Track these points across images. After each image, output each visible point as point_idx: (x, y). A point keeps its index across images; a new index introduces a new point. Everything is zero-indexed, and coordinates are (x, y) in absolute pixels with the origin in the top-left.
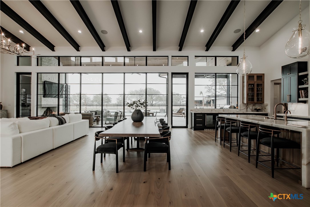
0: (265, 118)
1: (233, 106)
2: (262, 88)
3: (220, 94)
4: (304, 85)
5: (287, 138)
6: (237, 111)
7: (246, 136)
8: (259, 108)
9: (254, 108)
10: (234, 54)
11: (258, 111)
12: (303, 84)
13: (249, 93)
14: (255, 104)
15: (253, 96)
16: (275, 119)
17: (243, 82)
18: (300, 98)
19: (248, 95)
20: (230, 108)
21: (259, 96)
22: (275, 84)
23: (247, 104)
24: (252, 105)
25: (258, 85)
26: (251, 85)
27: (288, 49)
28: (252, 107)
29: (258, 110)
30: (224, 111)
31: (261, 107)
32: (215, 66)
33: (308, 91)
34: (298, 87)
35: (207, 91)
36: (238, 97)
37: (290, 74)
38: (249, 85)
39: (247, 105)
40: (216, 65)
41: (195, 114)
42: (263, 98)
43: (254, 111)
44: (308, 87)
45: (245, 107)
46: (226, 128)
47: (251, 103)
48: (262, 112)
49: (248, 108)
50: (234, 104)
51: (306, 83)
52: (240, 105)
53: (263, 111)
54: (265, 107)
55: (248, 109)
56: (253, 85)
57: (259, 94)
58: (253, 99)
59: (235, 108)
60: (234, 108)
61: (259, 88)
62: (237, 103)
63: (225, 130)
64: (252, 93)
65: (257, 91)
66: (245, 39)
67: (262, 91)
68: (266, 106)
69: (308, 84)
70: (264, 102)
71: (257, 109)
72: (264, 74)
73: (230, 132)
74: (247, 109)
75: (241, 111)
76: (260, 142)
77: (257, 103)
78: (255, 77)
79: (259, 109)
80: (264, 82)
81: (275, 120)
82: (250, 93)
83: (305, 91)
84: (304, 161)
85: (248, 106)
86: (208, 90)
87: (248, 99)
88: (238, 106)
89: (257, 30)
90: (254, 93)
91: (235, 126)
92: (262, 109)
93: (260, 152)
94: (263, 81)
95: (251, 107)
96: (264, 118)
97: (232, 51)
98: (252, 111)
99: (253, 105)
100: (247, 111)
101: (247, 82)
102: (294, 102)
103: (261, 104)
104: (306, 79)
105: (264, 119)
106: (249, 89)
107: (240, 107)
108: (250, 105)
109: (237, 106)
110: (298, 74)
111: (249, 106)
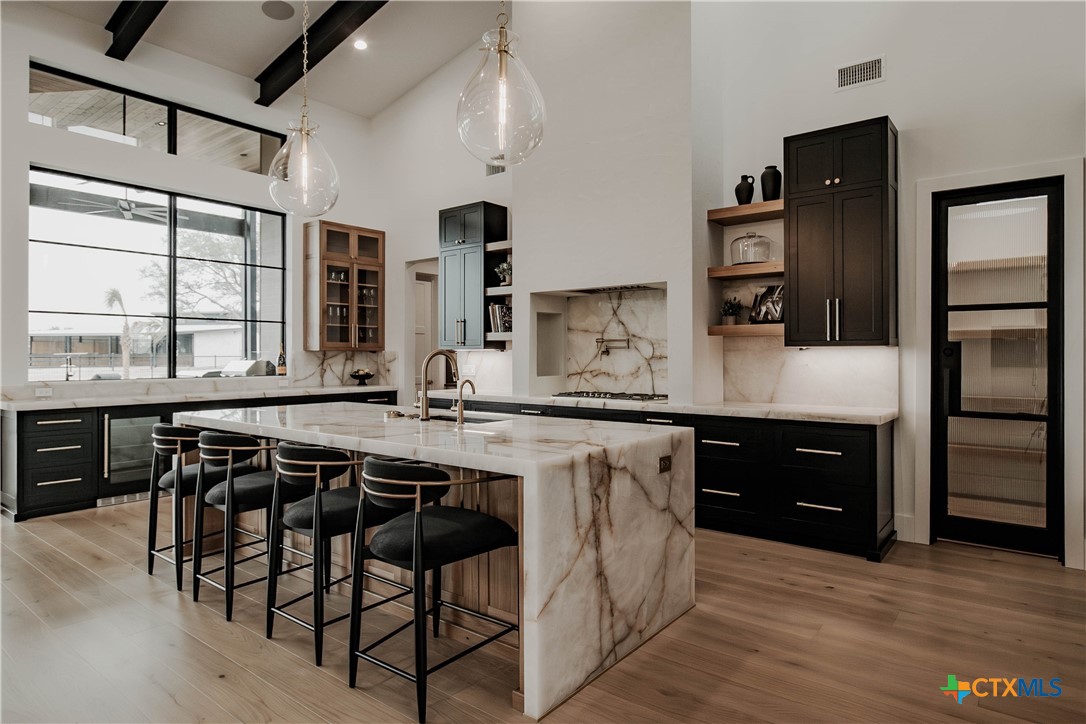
0: (389, 417)
1: (264, 365)
2: (376, 289)
3: (221, 310)
4: (499, 286)
5: (468, 506)
6: (282, 388)
7: (304, 523)
8: (367, 371)
9: (349, 369)
10: (266, 118)
11: (365, 384)
12: (497, 284)
13: (329, 306)
14: (353, 356)
15: (345, 319)
16: (422, 420)
17: (307, 257)
18: (491, 331)
19: (324, 312)
20: (252, 372)
21: (368, 320)
22: (421, 277)
23: (324, 355)
24: (341, 358)
25: (362, 275)
26: (338, 271)
27: (466, 118)
28: (341, 368)
29: (362, 379)
30: (216, 390)
31: (375, 368)
32: (170, 152)
33: (510, 309)
34: (485, 292)
35: (152, 291)
36: (283, 323)
37: (464, 242)
38: (330, 269)
39: (322, 356)
40: (172, 148)
41: (21, 415)
42: (380, 332)
43: (349, 382)
44: (510, 296)
45: (313, 367)
46: (206, 488)
47: (340, 350)
48: (378, 384)
49: (328, 370)
50: (269, 352)
51: (504, 280)
52: (294, 360)
53: (382, 381)
54: (387, 365)
55: (328, 375)
56: (346, 272)
57: (369, 313)
58: (344, 335)
59: (271, 371)
60: (268, 374)
61: (365, 287)
62: (279, 351)
63: (202, 504)
64: (342, 307)
65: (361, 298)
66: (309, 67)
67: (376, 302)
68: (390, 362)
69: (510, 285)
70: (382, 348)
71: (361, 373)
72: (383, 233)
73: (224, 508)
74: (322, 376)
75: (298, 384)
76: (368, 548)
77: (360, 351)
78: (354, 241)
79: (368, 376)
80: (383, 266)
81: (425, 423)
82: (334, 307)
83: (502, 308)
84: (531, 604)
85: (325, 365)
86: (156, 284)
87: (328, 333)
88: (284, 364)
89: (359, 43)
90: (347, 307)
91: (256, 469)
92: (378, 371)
93: (368, 581)
94: (381, 261)
95: (338, 367)
96: (385, 415)
97: (257, 102)
98: (343, 384)
99: (347, 360)
100: (323, 385)
101: (323, 258)
102: (475, 346)
103: (374, 352)
104: (505, 266)
105: (385, 419)
106: (329, 289)
107: (295, 368)
108: (334, 359)
109: (283, 362)
110: (485, 248)
111: (330, 361)
